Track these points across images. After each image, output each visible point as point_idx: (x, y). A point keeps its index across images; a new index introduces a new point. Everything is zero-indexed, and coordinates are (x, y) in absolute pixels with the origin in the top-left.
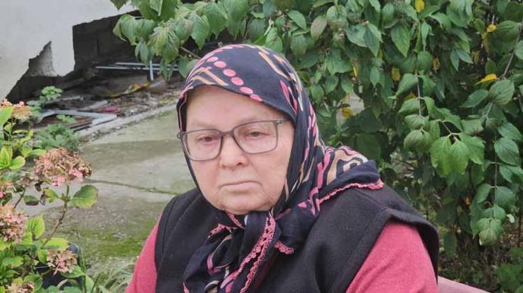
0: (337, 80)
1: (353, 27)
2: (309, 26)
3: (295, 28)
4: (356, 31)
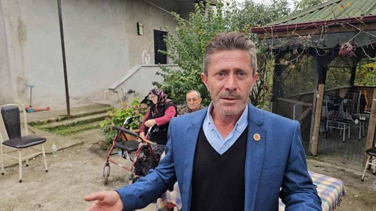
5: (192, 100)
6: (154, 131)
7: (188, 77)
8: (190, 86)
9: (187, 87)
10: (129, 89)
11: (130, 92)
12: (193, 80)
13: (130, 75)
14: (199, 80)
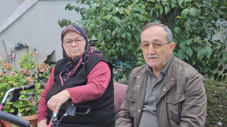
0: (119, 47)
1: (123, 33)
2: (111, 33)
3: (107, 33)
4: (123, 34)
5: (151, 46)
6: (65, 115)
7: (130, 7)
8: (134, 25)
9: (129, 27)
10: (17, 42)
11: (20, 47)
12: (139, 13)
13: (19, 15)
14: (152, 12)
